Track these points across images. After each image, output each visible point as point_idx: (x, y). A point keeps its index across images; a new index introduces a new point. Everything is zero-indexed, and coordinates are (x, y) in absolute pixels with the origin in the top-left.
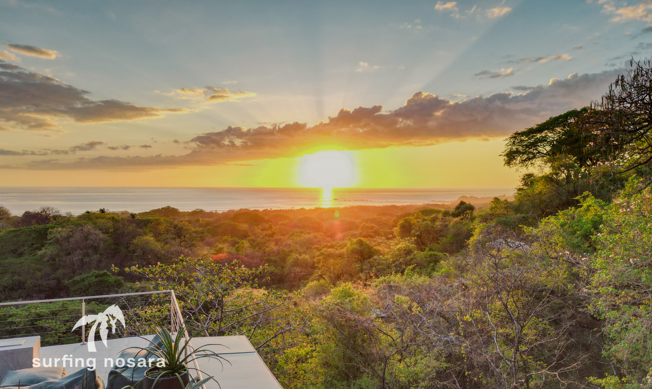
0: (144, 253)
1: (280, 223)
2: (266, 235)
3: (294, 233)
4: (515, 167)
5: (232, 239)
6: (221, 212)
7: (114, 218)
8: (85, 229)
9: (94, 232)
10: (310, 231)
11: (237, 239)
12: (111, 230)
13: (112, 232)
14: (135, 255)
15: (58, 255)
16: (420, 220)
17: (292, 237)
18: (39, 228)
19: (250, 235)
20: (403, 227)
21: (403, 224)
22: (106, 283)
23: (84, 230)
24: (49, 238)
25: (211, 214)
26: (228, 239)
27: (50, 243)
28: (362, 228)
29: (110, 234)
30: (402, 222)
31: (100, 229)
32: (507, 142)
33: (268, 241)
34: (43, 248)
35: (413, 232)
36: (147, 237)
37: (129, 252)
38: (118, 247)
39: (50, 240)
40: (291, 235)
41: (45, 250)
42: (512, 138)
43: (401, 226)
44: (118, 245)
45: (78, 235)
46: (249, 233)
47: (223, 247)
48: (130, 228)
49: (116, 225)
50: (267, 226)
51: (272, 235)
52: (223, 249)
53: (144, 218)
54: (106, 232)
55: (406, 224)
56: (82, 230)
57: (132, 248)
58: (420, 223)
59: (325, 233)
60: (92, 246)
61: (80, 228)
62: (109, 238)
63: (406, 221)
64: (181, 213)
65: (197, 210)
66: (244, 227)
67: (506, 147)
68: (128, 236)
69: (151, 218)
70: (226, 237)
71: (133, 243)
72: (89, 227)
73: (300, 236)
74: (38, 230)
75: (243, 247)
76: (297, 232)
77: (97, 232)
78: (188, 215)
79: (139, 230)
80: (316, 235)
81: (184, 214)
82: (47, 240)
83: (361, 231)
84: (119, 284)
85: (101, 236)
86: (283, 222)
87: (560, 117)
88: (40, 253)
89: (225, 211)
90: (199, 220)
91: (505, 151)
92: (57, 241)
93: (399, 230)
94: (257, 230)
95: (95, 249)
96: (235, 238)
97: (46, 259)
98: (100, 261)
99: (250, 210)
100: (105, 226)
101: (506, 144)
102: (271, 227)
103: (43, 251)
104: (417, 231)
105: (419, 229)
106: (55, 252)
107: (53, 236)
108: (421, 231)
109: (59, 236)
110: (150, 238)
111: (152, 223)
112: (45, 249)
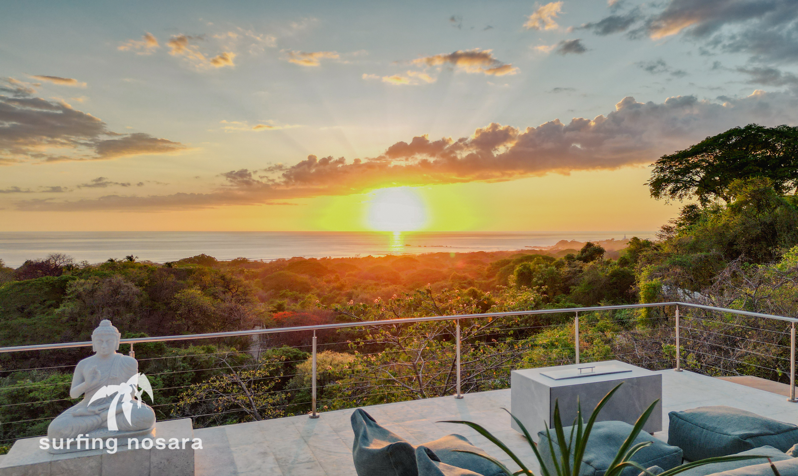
0: (189, 311)
1: (347, 273)
2: (334, 288)
3: (367, 286)
4: (665, 199)
5: (292, 293)
6: (268, 262)
7: (146, 267)
8: (114, 281)
9: (125, 284)
10: (387, 283)
11: (298, 293)
12: (146, 282)
13: (146, 285)
14: (178, 312)
15: (80, 315)
16: (543, 265)
17: (366, 291)
18: (52, 280)
19: (312, 289)
20: (522, 274)
21: (521, 270)
22: (144, 349)
23: (112, 281)
24: (68, 292)
25: (256, 264)
26: (287, 293)
27: (69, 299)
28: (452, 279)
29: (144, 287)
30: (520, 268)
31: (133, 281)
32: (654, 168)
33: (338, 295)
34: (61, 305)
35: (535, 280)
36: (193, 291)
37: (170, 309)
38: (155, 303)
39: (70, 294)
40: (364, 289)
41: (64, 308)
42: (659, 163)
43: (519, 273)
44: (154, 301)
45: (104, 289)
46: (312, 286)
47: (283, 303)
48: (170, 279)
49: (151, 275)
50: (333, 277)
51: (340, 288)
52: (283, 306)
53: (182, 268)
54: (140, 284)
55: (525, 271)
56: (110, 281)
57: (173, 304)
58: (543, 269)
59: (405, 285)
60: (124, 302)
61: (108, 280)
62: (144, 292)
63: (525, 267)
64: (218, 262)
65: (238, 258)
66: (304, 278)
67: (653, 173)
68: (167, 289)
69: (192, 267)
70: (284, 291)
71: (175, 298)
72: (118, 278)
73: (376, 290)
74: (52, 282)
75: (310, 303)
76: (370, 285)
77: (129, 284)
78: (228, 265)
79: (181, 282)
80: (396, 288)
81: (223, 264)
82: (66, 294)
83: (451, 283)
84: (161, 350)
85: (135, 289)
86: (351, 272)
87: (720, 136)
88: (57, 311)
89: (274, 261)
90: (244, 272)
91: (652, 179)
92: (79, 297)
93: (515, 279)
94: (321, 282)
95: (128, 305)
96: (294, 292)
97: (64, 319)
98: (133, 321)
99: (304, 259)
100: (138, 276)
101: (652, 171)
102: (338, 279)
103: (62, 308)
104: (539, 279)
105: (542, 276)
106: (76, 311)
107: (74, 289)
108: (545, 279)
109: (81, 289)
110: (195, 291)
111: (194, 273)
112: (64, 306)
